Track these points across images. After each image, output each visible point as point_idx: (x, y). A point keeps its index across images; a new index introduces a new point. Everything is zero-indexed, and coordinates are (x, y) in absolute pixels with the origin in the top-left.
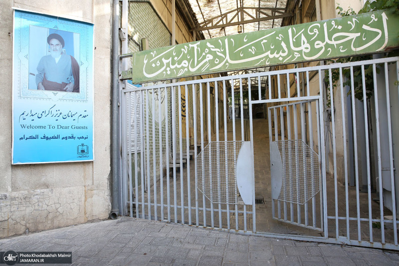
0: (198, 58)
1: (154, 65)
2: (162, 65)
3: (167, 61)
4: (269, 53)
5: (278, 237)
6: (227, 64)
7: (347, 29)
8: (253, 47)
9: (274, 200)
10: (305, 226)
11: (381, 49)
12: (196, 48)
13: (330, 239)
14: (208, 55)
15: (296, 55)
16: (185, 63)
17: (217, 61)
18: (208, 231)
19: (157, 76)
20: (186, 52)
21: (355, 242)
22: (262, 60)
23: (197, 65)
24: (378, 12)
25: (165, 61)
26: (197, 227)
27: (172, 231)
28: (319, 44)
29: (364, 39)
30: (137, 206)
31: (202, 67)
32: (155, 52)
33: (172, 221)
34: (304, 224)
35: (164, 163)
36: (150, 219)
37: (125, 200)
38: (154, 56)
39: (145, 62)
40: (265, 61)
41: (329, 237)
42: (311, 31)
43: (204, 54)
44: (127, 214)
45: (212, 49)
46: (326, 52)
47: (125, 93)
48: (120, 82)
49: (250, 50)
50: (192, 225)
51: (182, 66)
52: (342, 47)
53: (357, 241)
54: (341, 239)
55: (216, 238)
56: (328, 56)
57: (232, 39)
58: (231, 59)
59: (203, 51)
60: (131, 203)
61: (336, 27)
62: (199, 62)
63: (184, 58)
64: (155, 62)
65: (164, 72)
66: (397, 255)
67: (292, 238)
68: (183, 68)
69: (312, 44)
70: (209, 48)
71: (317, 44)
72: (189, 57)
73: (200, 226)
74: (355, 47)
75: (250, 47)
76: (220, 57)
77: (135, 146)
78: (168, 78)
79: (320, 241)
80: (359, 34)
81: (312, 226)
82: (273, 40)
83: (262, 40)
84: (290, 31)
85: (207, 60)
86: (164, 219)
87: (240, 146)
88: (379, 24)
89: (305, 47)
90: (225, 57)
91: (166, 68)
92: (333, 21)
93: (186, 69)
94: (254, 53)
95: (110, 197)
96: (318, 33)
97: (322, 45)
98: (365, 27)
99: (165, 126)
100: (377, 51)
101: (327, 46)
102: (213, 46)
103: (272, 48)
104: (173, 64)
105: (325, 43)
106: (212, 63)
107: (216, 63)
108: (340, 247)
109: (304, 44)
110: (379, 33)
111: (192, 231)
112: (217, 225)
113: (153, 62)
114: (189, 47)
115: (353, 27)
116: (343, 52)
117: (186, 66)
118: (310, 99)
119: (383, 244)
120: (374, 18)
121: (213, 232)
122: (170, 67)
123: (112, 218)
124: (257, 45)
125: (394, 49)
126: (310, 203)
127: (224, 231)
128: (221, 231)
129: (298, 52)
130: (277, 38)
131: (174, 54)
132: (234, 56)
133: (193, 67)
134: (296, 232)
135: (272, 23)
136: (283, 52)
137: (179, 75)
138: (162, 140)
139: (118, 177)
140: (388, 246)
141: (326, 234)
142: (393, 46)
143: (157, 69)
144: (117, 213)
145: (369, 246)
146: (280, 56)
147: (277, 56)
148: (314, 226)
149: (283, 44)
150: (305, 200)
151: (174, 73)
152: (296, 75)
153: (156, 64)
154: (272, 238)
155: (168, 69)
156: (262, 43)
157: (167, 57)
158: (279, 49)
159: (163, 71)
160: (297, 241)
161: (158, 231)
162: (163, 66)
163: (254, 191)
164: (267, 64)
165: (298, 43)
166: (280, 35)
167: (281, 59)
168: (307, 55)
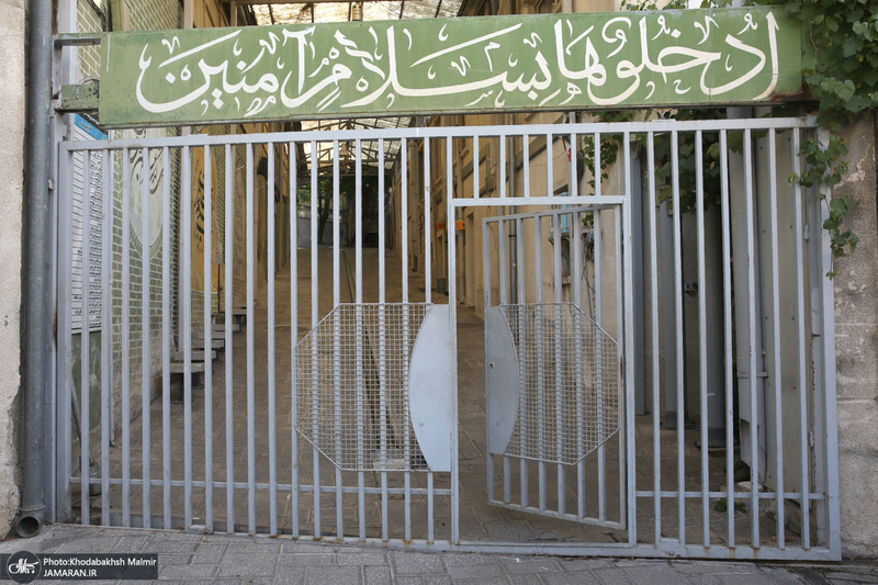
0: (308, 71)
1: (171, 78)
2: (198, 79)
3: (215, 70)
4: (503, 77)
5: (516, 550)
6: (391, 95)
7: (692, 39)
8: (462, 59)
9: (492, 455)
10: (579, 517)
11: (764, 96)
12: (302, 42)
13: (641, 546)
14: (337, 67)
15: (571, 89)
16: (269, 82)
17: (362, 85)
18: (329, 551)
19: (182, 110)
20: (272, 51)
21: (697, 551)
22: (484, 95)
23: (306, 89)
24: (758, 8)
25: (207, 70)
26: (295, 539)
27: (228, 556)
28: (627, 70)
29: (728, 69)
30: (105, 490)
31: (319, 96)
32: (175, 38)
33: (219, 526)
34: (576, 512)
35: (157, 360)
36: (147, 528)
37: (63, 477)
38: (171, 52)
39: (144, 65)
40: (492, 98)
41: (639, 542)
42: (610, 33)
43: (325, 62)
44: (69, 516)
45: (348, 51)
46: (643, 89)
47: (71, 152)
48: (56, 117)
49: (454, 64)
50: (278, 534)
51: (260, 89)
52: (679, 81)
53: (701, 547)
54: (666, 546)
55: (359, 567)
56: (648, 99)
57: (406, 31)
58: (402, 83)
59: (323, 53)
60: (85, 481)
61: (667, 32)
62: (309, 84)
63: (267, 65)
64: (176, 69)
65: (205, 102)
66: (784, 571)
67: (551, 551)
68: (262, 94)
69: (610, 65)
70: (341, 48)
71: (623, 69)
72: (280, 67)
73: (302, 537)
74: (708, 85)
75: (455, 56)
76: (370, 76)
77: (85, 311)
78: (216, 119)
79: (619, 553)
80: (717, 56)
81: (597, 516)
82: (513, 44)
83: (487, 43)
84: (558, 27)
85: (333, 78)
86: (194, 522)
87: (422, 317)
88: (759, 38)
89: (593, 72)
90: (387, 77)
91: (211, 89)
92: (662, 17)
93: (272, 100)
94: (464, 74)
95: (13, 467)
96: (624, 40)
97: (635, 71)
98: (731, 40)
99: (160, 255)
100: (755, 99)
101: (646, 74)
102: (353, 44)
103: (513, 65)
104: (233, 79)
105: (641, 68)
106: (348, 89)
107: (359, 88)
108: (665, 564)
109: (591, 64)
110: (759, 59)
111: (285, 551)
112: (351, 530)
113: (168, 69)
114: (281, 37)
115: (706, 36)
116: (681, 94)
117: (273, 89)
118: (601, 202)
119: (756, 549)
120: (750, 22)
121: (343, 549)
122: (221, 89)
123: (22, 533)
124: (474, 54)
125: (790, 100)
126: (591, 461)
127: (373, 546)
128: (363, 546)
129: (575, 82)
130: (526, 41)
131: (237, 53)
132: (410, 77)
133: (292, 92)
134: (552, 536)
135: (434, 10)
136: (541, 78)
137: (251, 113)
138: (152, 297)
139: (45, 405)
140: (767, 553)
141: (632, 534)
142: (788, 93)
143: (181, 89)
144: (38, 516)
145: (727, 557)
146: (532, 88)
147: (524, 88)
148: (602, 516)
149: (540, 59)
150: (580, 453)
151: (235, 105)
152: (569, 142)
153: (178, 77)
154: (502, 554)
155: (217, 93)
156: (486, 49)
157: (214, 58)
158: (528, 69)
159: (201, 98)
160: (564, 557)
161: (185, 560)
162: (202, 82)
163: (456, 434)
164: (498, 105)
165: (576, 62)
166: (533, 35)
167: (533, 96)
168: (598, 91)
